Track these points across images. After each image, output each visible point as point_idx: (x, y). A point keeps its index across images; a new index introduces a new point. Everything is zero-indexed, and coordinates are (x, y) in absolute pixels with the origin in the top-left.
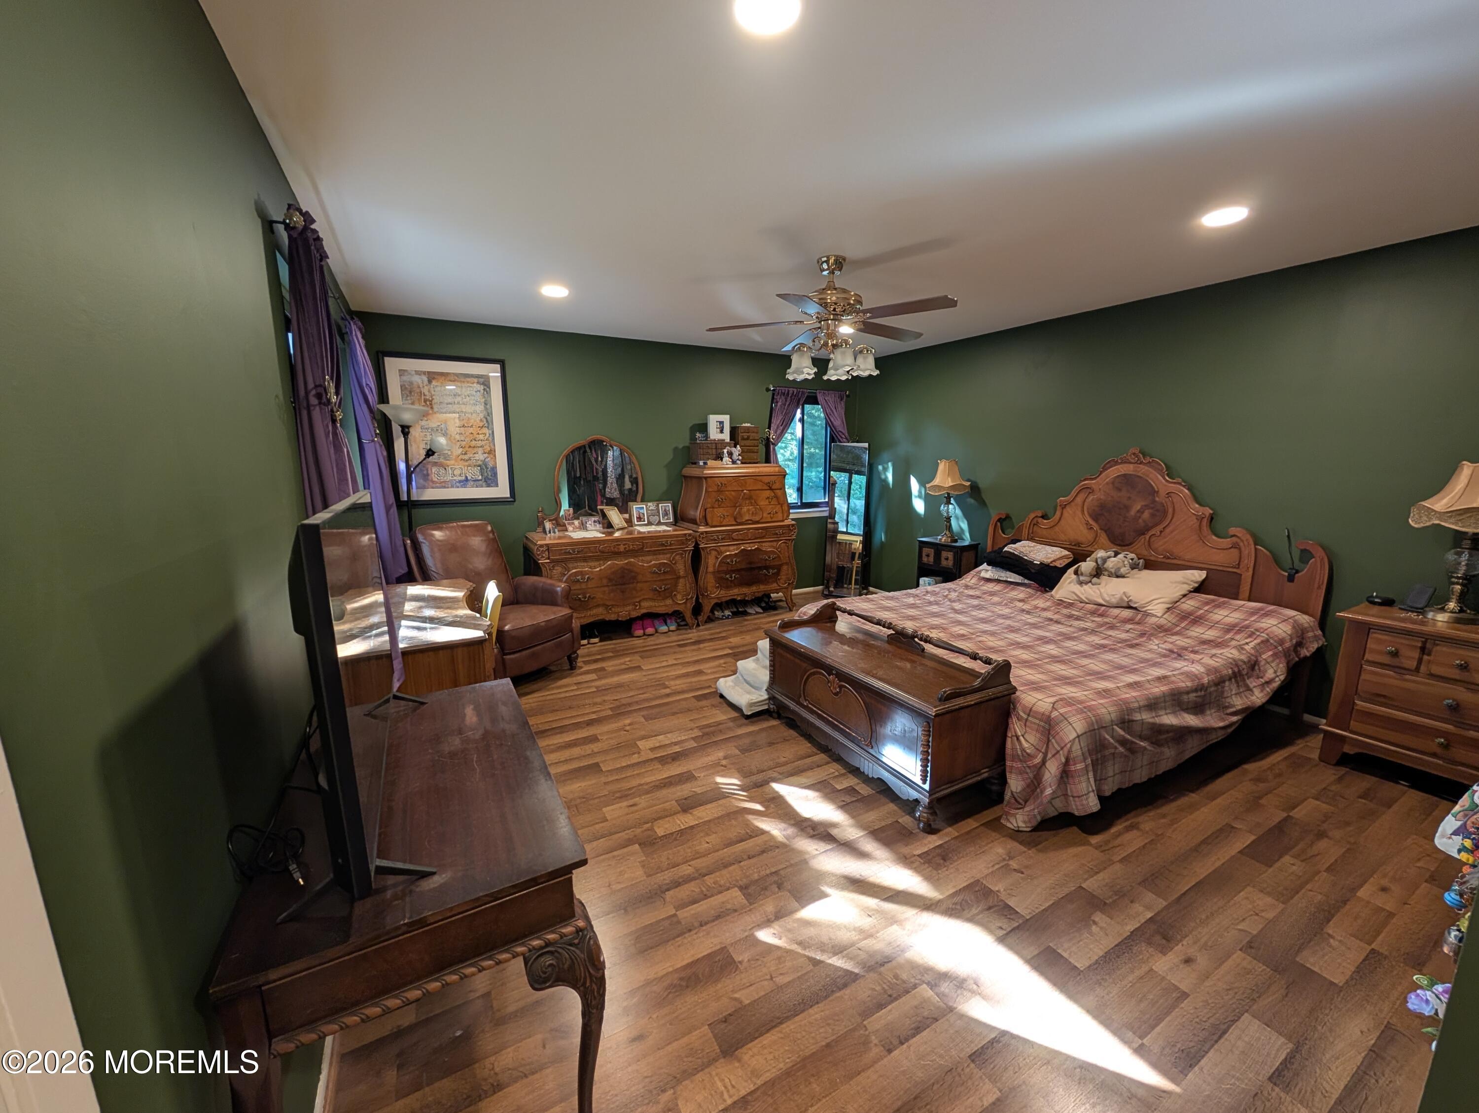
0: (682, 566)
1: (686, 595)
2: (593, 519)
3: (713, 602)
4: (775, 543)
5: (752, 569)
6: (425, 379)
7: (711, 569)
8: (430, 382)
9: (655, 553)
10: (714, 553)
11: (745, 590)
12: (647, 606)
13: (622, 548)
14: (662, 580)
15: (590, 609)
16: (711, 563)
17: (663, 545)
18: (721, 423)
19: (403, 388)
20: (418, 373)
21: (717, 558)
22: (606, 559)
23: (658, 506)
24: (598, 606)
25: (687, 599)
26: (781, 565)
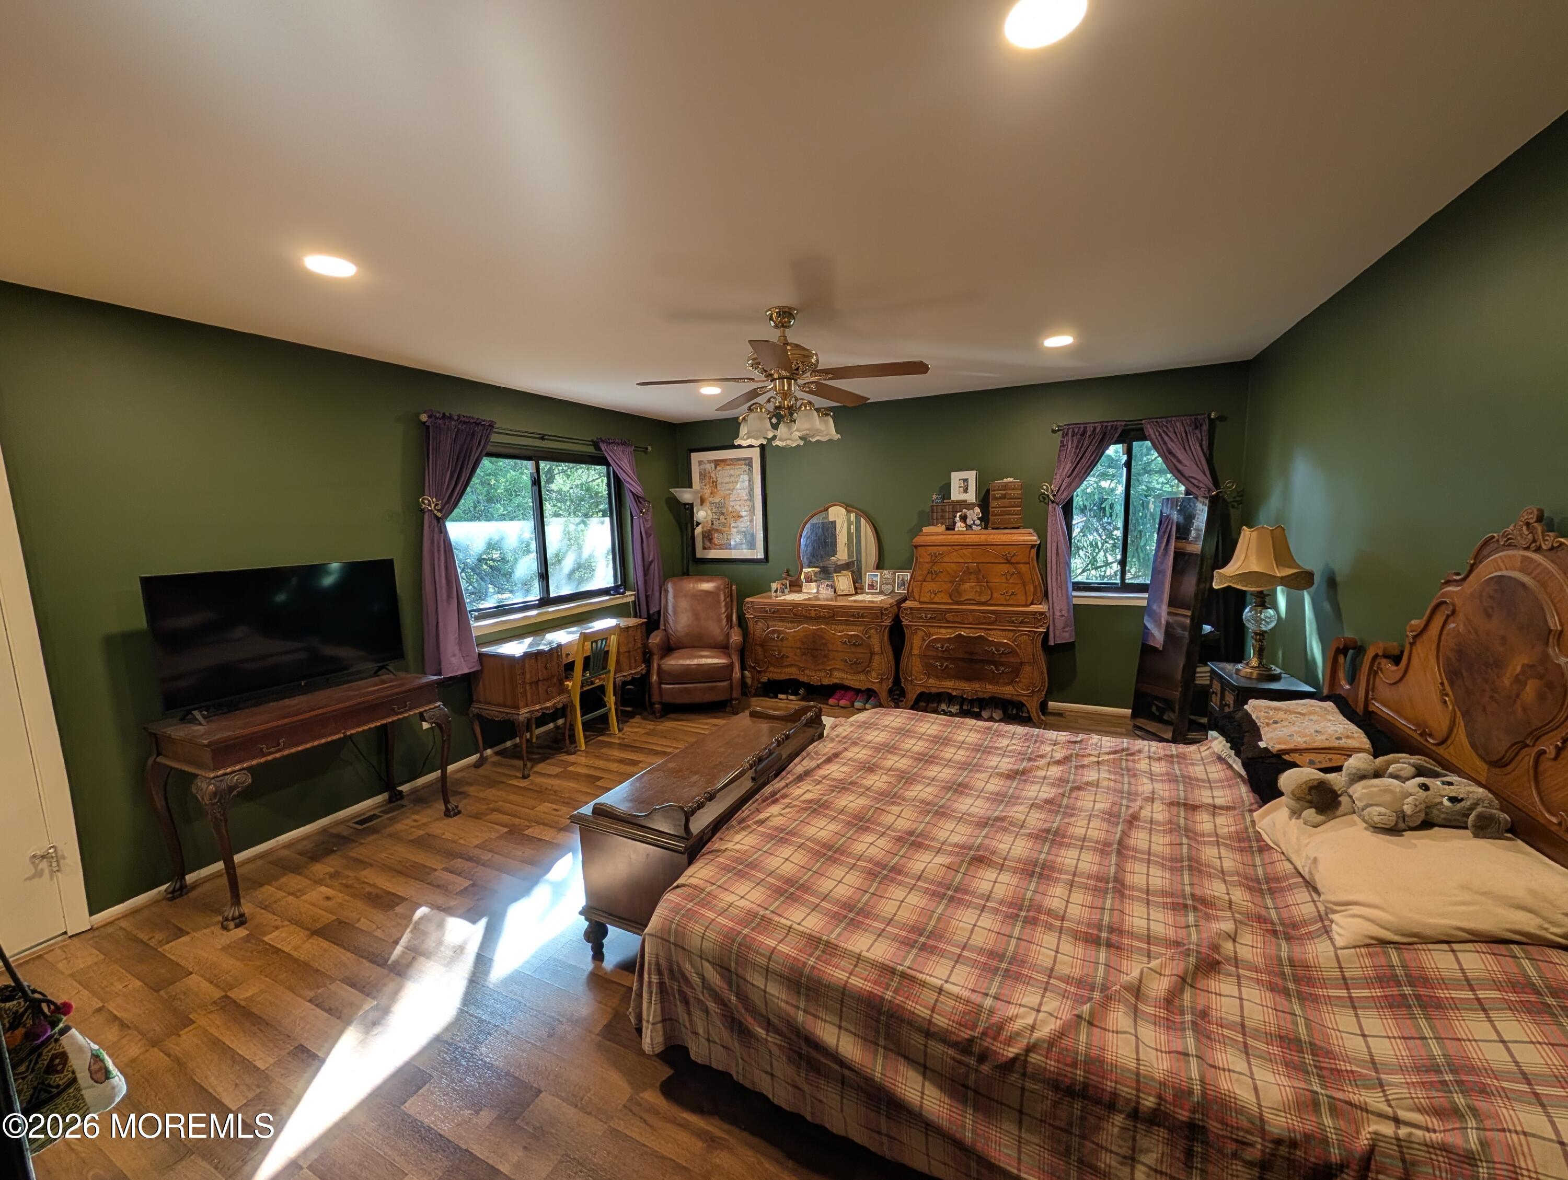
0: (878, 641)
1: (881, 675)
2: (827, 583)
3: (919, 690)
4: (1012, 634)
5: (971, 661)
6: (713, 466)
7: (916, 651)
8: (716, 467)
9: (847, 623)
10: (920, 633)
11: (963, 685)
12: (838, 677)
13: (813, 614)
14: (853, 653)
15: (786, 667)
16: (916, 644)
17: (853, 616)
18: (966, 480)
19: (701, 474)
20: (709, 462)
21: (924, 640)
22: (801, 623)
23: (894, 574)
24: (792, 665)
25: (882, 679)
26: (1022, 664)
